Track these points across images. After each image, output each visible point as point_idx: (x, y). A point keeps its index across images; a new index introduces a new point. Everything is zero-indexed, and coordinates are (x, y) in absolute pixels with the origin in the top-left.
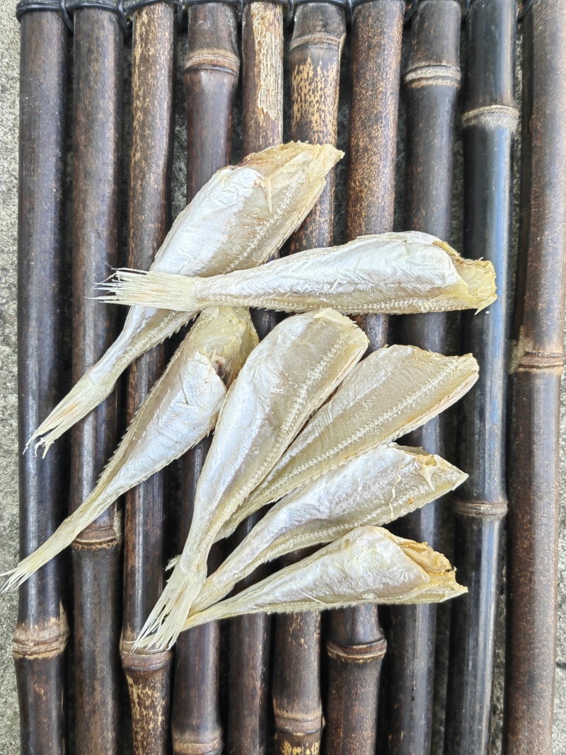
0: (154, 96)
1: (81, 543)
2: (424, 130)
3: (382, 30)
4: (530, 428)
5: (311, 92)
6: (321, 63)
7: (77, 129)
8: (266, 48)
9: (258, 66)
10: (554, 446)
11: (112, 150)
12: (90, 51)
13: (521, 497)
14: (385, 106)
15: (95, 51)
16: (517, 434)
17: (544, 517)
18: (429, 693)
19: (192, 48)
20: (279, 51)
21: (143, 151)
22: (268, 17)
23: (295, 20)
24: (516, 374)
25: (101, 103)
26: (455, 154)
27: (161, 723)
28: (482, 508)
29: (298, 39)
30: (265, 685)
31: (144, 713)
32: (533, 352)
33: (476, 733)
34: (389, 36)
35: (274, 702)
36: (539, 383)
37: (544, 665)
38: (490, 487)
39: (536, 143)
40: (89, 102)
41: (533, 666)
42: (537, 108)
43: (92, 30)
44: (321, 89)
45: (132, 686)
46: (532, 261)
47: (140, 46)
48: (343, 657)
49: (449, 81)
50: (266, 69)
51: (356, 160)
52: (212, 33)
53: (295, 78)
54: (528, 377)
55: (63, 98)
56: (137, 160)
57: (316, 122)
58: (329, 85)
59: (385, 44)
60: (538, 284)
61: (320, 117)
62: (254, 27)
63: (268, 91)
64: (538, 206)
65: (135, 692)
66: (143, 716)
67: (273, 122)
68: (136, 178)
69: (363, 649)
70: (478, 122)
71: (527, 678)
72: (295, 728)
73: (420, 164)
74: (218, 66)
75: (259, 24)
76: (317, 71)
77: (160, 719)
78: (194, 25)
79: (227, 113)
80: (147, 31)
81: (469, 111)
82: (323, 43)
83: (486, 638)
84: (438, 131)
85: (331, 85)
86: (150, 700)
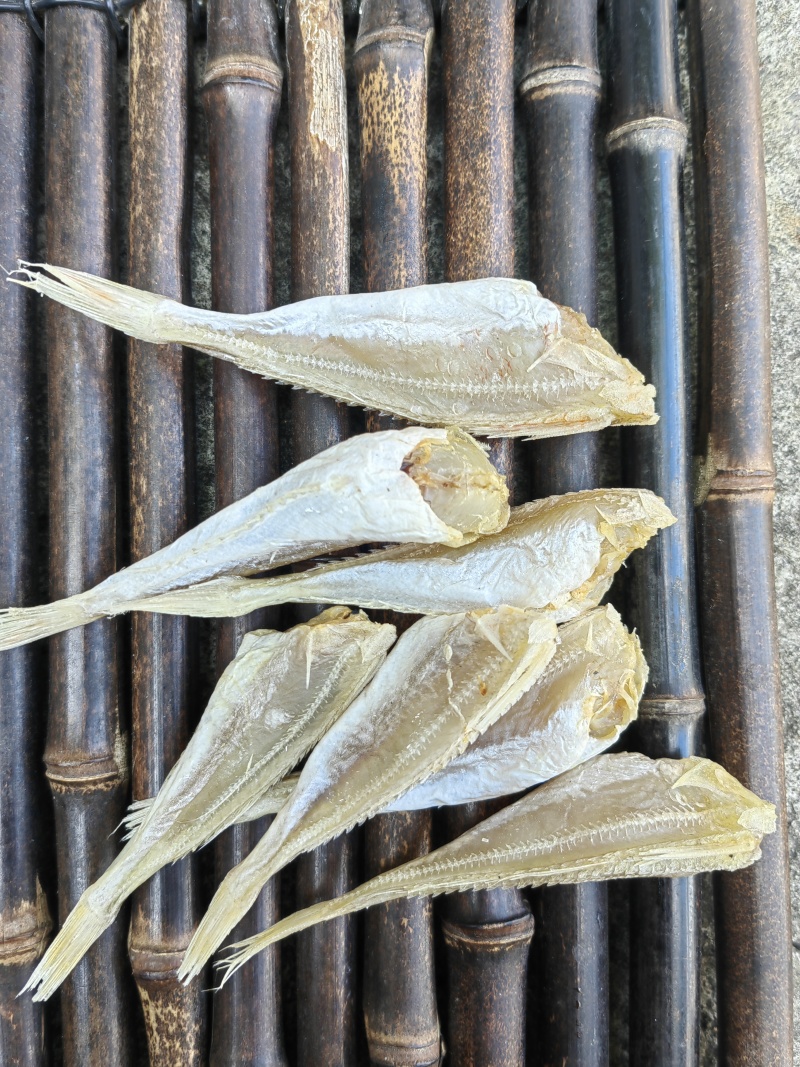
0: (160, 124)
1: (65, 783)
2: (552, 158)
3: (486, 20)
4: (731, 583)
5: (386, 110)
6: (398, 68)
7: (50, 175)
8: (319, 51)
9: (309, 76)
10: (768, 609)
11: (102, 203)
12: (66, 64)
13: (725, 688)
14: (494, 126)
15: (75, 64)
16: (712, 594)
17: (759, 716)
18: (601, 995)
19: (213, 57)
20: (338, 55)
21: (147, 202)
22: (321, 8)
23: (361, 12)
24: (706, 504)
25: (84, 137)
26: (599, 197)
27: (194, 1060)
28: (667, 706)
29: (366, 37)
30: (352, 995)
31: (167, 1045)
32: (729, 469)
33: (676, 1055)
34: (495, 29)
35: (366, 1020)
36: (739, 515)
37: (774, 944)
38: (676, 674)
39: (715, 170)
40: (67, 135)
41: (758, 946)
42: (713, 121)
43: (70, 35)
44: (400, 105)
45: (147, 1003)
46: (719, 339)
47: (138, 55)
48: (468, 944)
49: (584, 88)
50: (320, 81)
51: (456, 203)
52: (240, 34)
53: (363, 92)
54: (723, 508)
55: (30, 133)
56: (137, 215)
57: (396, 151)
58: (411, 100)
59: (489, 39)
60: (730, 371)
61: (401, 144)
62: (301, 23)
63: (325, 110)
64: (723, 259)
65: (152, 1012)
66: (166, 1049)
67: (333, 155)
68: (137, 241)
69: (498, 929)
70: (629, 143)
71: (750, 965)
72: (399, 1059)
73: (549, 206)
74: (249, 78)
75: (308, 18)
76: (393, 80)
77: (192, 1053)
78: (214, 24)
79: (266, 145)
80: (148, 34)
81: (616, 128)
82: (400, 40)
83: (683, 904)
84: (572, 158)
85: (415, 99)
86: (174, 1024)
